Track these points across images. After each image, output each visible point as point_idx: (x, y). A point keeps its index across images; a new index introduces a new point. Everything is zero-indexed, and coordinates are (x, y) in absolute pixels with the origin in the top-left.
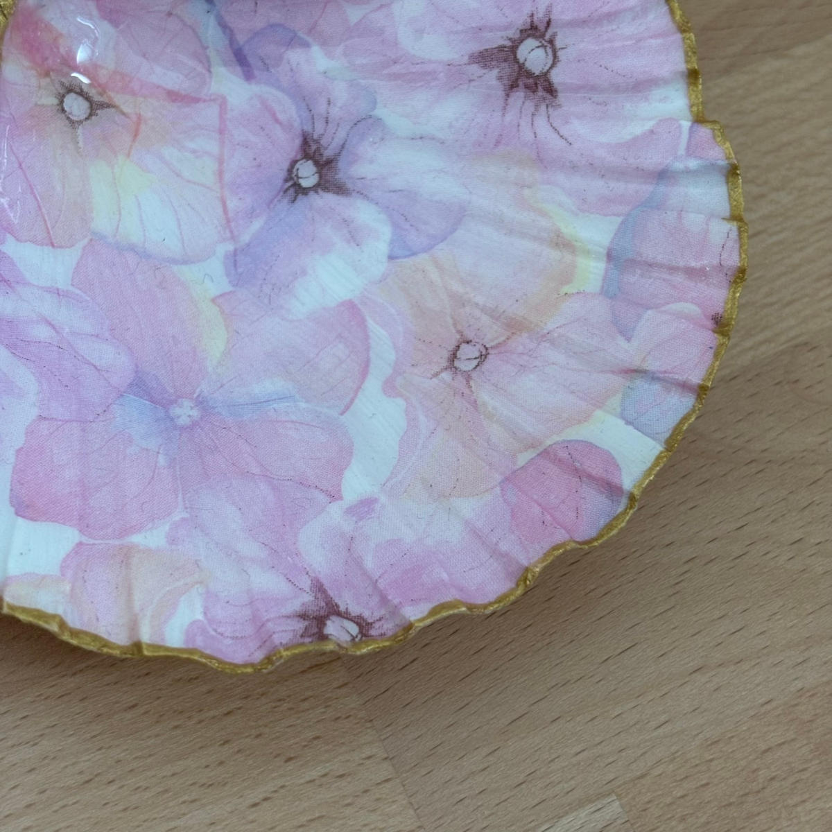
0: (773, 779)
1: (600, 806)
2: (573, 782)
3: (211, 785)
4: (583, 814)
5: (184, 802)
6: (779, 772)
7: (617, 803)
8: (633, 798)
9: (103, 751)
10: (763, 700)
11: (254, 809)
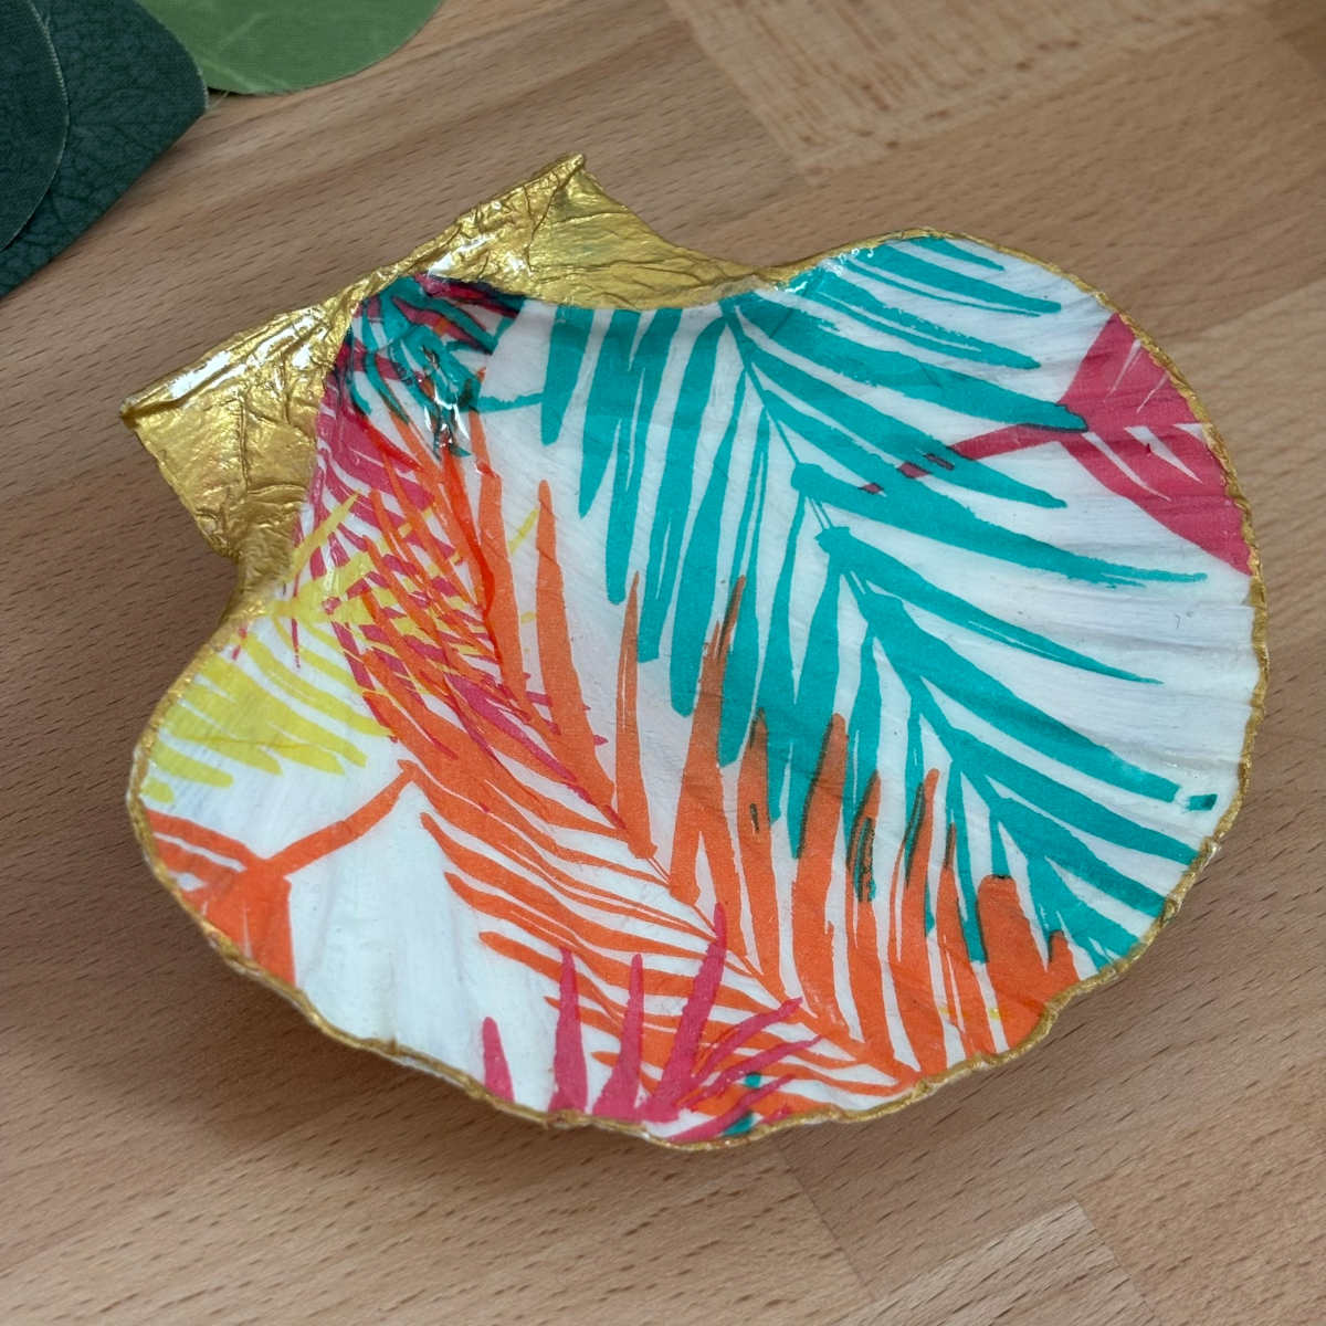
0: (1269, 1172)
1: (1058, 1215)
2: (1022, 1189)
3: (574, 1212)
4: (1039, 1225)
5: (543, 1233)
6: (1275, 1165)
7: (1080, 1211)
8: (1099, 1204)
9: (438, 1177)
10: (1246, 1083)
11: (629, 1238)
